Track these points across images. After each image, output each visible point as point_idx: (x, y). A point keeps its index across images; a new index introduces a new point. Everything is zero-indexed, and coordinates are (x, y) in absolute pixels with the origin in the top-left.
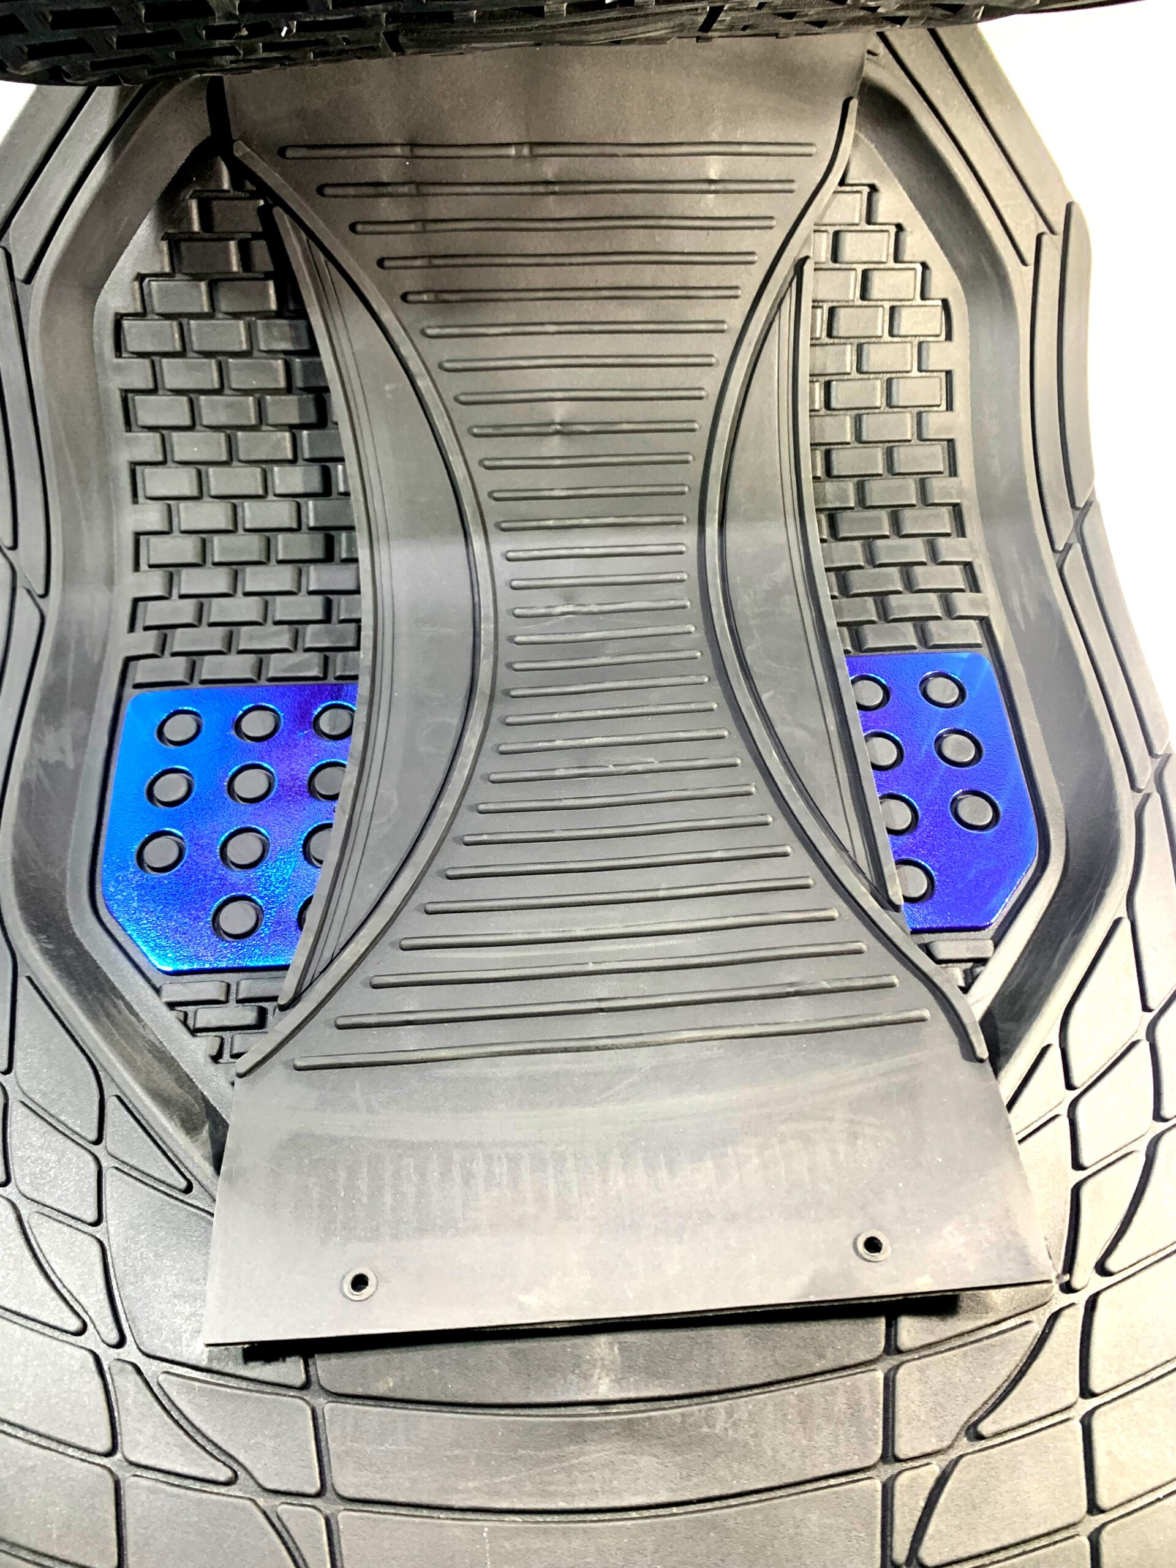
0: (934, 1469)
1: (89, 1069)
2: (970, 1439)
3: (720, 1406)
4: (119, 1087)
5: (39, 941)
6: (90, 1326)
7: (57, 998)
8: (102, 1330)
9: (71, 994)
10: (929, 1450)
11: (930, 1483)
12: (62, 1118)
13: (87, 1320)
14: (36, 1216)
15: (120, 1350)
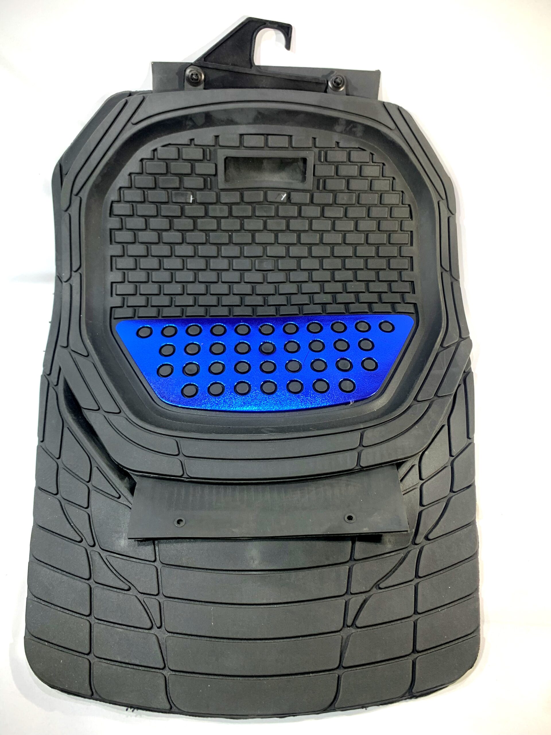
0: (363, 597)
1: (87, 458)
2: (377, 589)
3: (293, 574)
4: (98, 464)
5: (72, 416)
6: (84, 540)
7: (77, 435)
8: (88, 541)
9: (83, 433)
10: (362, 591)
11: (361, 601)
12: (77, 473)
13: (83, 538)
14: (67, 504)
15: (93, 548)
